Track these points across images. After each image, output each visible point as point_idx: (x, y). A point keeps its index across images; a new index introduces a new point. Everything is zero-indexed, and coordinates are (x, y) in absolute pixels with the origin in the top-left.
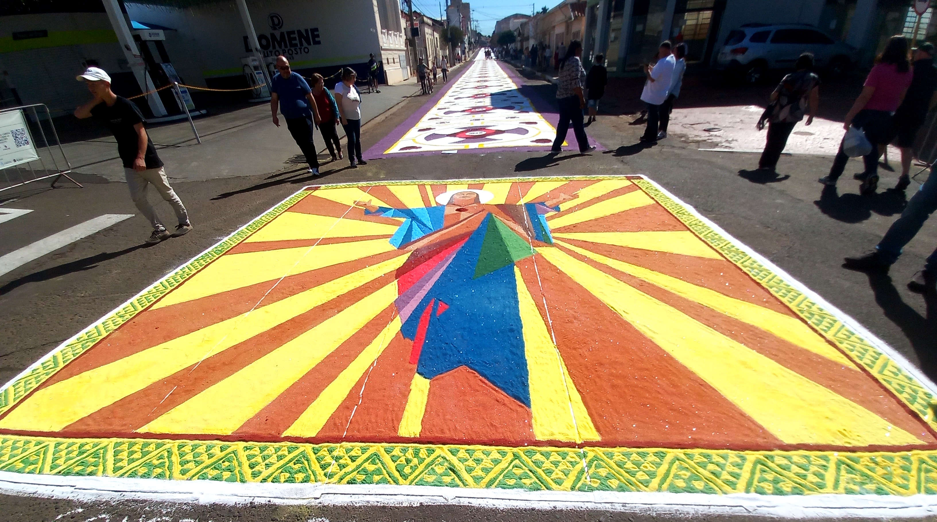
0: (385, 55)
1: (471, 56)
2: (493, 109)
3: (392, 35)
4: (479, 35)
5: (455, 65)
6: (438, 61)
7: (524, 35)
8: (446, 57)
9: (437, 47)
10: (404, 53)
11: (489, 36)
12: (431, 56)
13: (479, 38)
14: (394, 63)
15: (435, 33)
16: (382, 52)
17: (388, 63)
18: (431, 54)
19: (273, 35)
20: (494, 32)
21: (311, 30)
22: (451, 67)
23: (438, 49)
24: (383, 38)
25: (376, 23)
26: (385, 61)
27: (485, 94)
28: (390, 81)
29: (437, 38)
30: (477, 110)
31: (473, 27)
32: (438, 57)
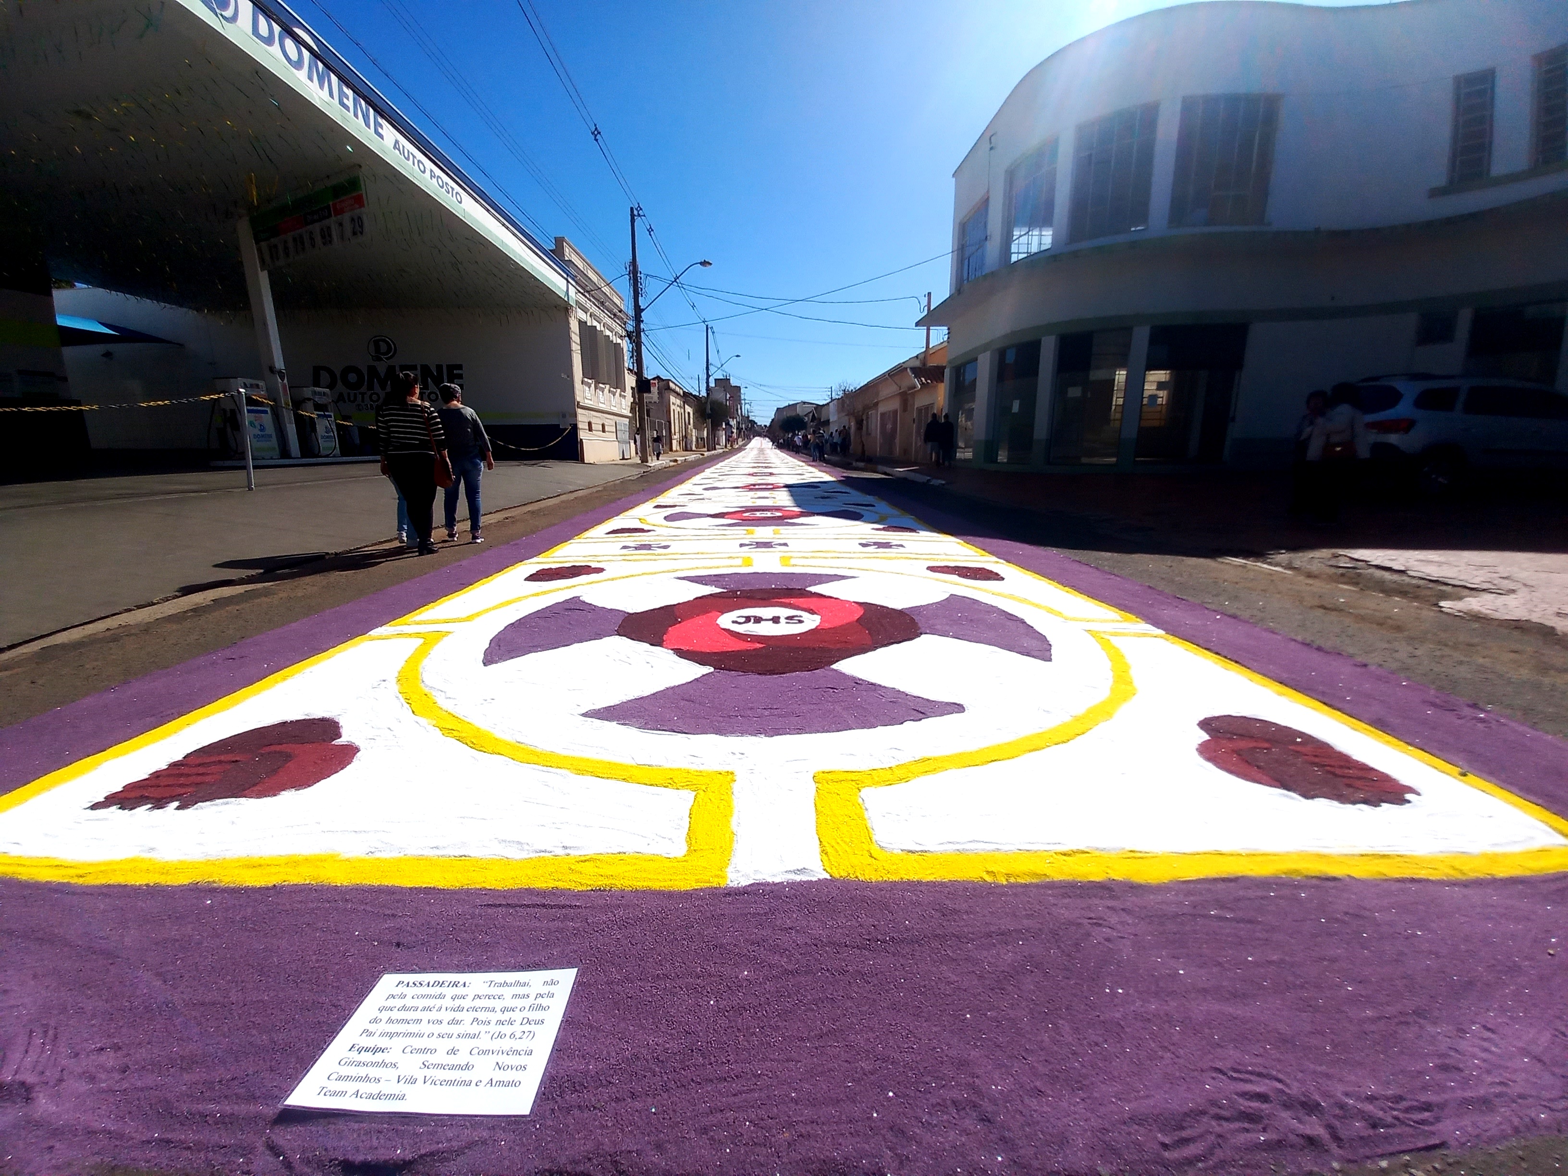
0: (582, 418)
1: (740, 443)
2: (802, 515)
3: (606, 391)
4: (753, 422)
5: (715, 449)
6: (689, 442)
7: (820, 420)
8: (702, 439)
9: (689, 423)
10: (627, 421)
11: (765, 426)
12: (677, 434)
13: (753, 426)
14: (604, 431)
15: (686, 406)
16: (579, 411)
17: (590, 429)
18: (677, 430)
19: (372, 370)
20: (773, 420)
21: (448, 366)
22: (708, 450)
23: (691, 426)
24: (584, 392)
25: (572, 366)
26: (582, 425)
27: (772, 484)
28: (589, 457)
29: (689, 413)
30: (758, 514)
31: (745, 413)
32: (689, 437)
